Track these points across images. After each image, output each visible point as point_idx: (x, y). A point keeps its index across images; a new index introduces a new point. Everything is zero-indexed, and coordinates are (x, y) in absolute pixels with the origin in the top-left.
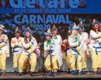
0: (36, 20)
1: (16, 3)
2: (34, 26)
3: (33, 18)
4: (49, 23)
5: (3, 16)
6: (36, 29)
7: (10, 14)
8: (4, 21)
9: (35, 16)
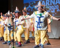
0: (50, 3)
2: (49, 8)
3: (48, 2)
4: (58, 4)
6: (50, 9)
7: (35, 2)
8: (33, 6)
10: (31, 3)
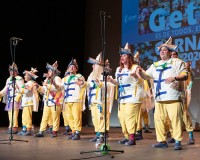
0: (184, 46)
1: (158, 24)
3: (179, 43)
5: (143, 46)
9: (181, 41)
10: (139, 45)
